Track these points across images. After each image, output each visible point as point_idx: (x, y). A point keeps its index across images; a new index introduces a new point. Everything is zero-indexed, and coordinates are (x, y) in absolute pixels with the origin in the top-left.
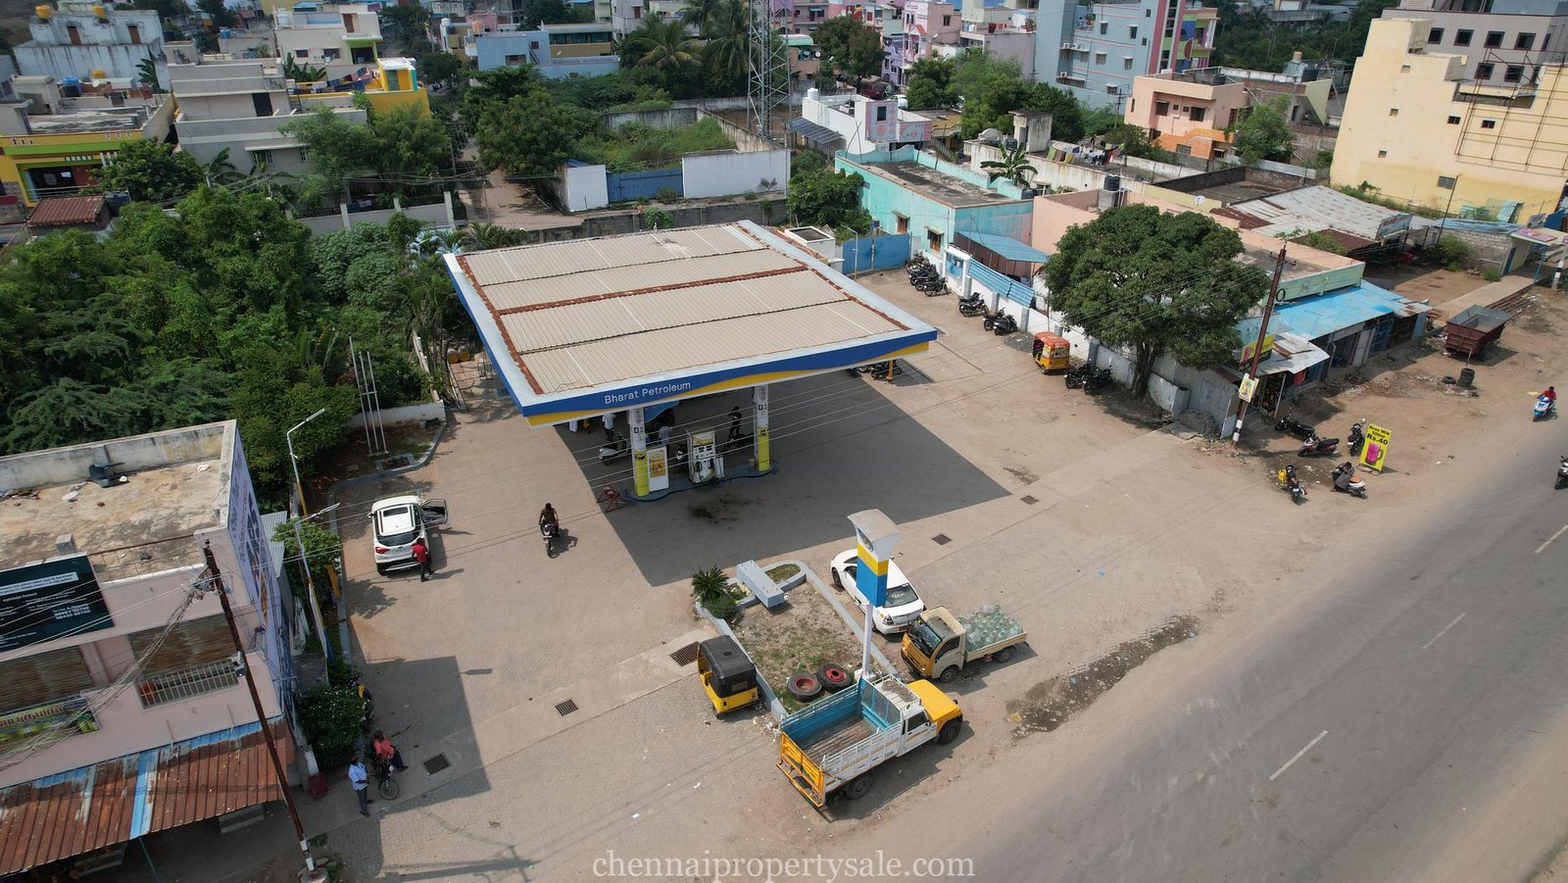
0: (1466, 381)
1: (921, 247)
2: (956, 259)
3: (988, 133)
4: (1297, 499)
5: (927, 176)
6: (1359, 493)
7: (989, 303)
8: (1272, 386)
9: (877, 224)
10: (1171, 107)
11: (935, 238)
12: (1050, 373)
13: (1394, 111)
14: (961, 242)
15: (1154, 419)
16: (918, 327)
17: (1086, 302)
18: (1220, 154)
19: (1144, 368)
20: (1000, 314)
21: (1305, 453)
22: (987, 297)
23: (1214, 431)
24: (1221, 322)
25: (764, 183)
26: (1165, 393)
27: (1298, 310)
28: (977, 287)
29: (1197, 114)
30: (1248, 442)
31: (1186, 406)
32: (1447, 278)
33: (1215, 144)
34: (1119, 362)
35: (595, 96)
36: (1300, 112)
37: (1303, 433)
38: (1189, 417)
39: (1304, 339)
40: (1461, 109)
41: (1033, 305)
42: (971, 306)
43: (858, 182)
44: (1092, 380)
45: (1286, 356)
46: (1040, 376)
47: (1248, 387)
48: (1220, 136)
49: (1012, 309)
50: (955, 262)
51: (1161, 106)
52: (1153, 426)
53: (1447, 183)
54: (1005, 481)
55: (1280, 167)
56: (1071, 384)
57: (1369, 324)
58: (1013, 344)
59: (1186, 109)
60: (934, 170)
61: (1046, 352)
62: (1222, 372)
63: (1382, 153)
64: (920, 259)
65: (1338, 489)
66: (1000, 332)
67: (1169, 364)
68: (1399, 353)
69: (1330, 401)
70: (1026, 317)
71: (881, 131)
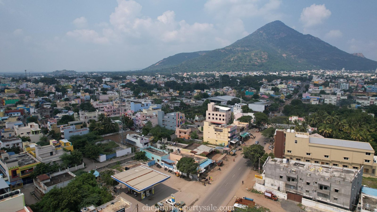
0: (220, 169)
1: (157, 162)
2: (162, 163)
3: (159, 141)
4: (205, 186)
5: (154, 150)
6: (210, 184)
7: (168, 168)
8: (201, 174)
9: (149, 158)
10: (181, 132)
11: (158, 160)
12: (178, 176)
13: (209, 132)
14: (162, 161)
15: (190, 180)
16: (169, 176)
17: (182, 169)
18: (189, 138)
19: (188, 175)
20: (170, 170)
21: (205, 181)
22: (167, 168)
23: (196, 180)
24: (195, 169)
25: (128, 153)
26: (191, 177)
27: (202, 165)
28: (166, 167)
29: (185, 133)
30: (200, 181)
31: (193, 178)
32: (218, 155)
33: (188, 137)
34: (185, 174)
35: (89, 138)
36: (198, 131)
37: (205, 178)
38: (194, 179)
39: (203, 168)
40: (216, 132)
41: (174, 168)
42: (166, 169)
43: (145, 153)
44: (182, 177)
45: (202, 171)
46: (177, 177)
47: (199, 175)
48: (189, 136)
49: (171, 169)
50: (162, 164)
51: (180, 132)
52: (190, 181)
53: (216, 141)
54: (178, 190)
55: (197, 140)
56: (181, 177)
57: (209, 165)
58: (172, 173)
59: (184, 132)
60: (154, 149)
61: (177, 174)
62: (196, 174)
63: (209, 137)
64: (157, 163)
65: (209, 184)
66: (170, 172)
67: (190, 174)
68: (213, 167)
69: (207, 174)
70: (173, 170)
71: (142, 142)
